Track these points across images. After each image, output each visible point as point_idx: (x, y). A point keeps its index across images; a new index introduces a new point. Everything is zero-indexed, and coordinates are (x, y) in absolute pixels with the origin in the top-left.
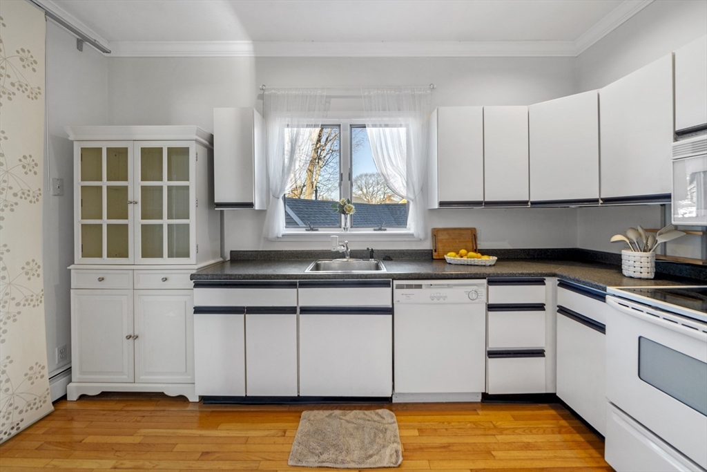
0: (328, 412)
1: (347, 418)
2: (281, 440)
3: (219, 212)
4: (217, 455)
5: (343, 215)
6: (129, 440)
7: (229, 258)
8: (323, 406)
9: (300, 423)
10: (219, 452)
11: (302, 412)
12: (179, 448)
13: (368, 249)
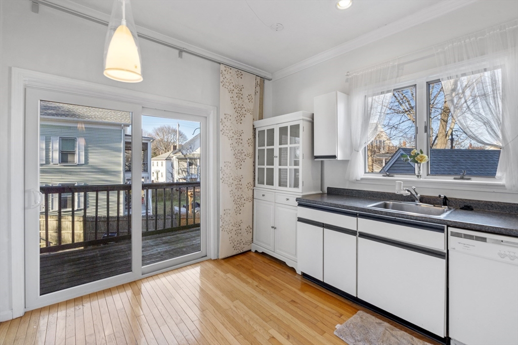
0: (378, 321)
1: (394, 333)
2: (337, 318)
3: (320, 162)
4: (298, 305)
5: (416, 164)
6: (266, 278)
7: (326, 192)
8: (378, 315)
9: (354, 316)
10: (300, 304)
11: (359, 310)
12: (283, 292)
13: (440, 196)
